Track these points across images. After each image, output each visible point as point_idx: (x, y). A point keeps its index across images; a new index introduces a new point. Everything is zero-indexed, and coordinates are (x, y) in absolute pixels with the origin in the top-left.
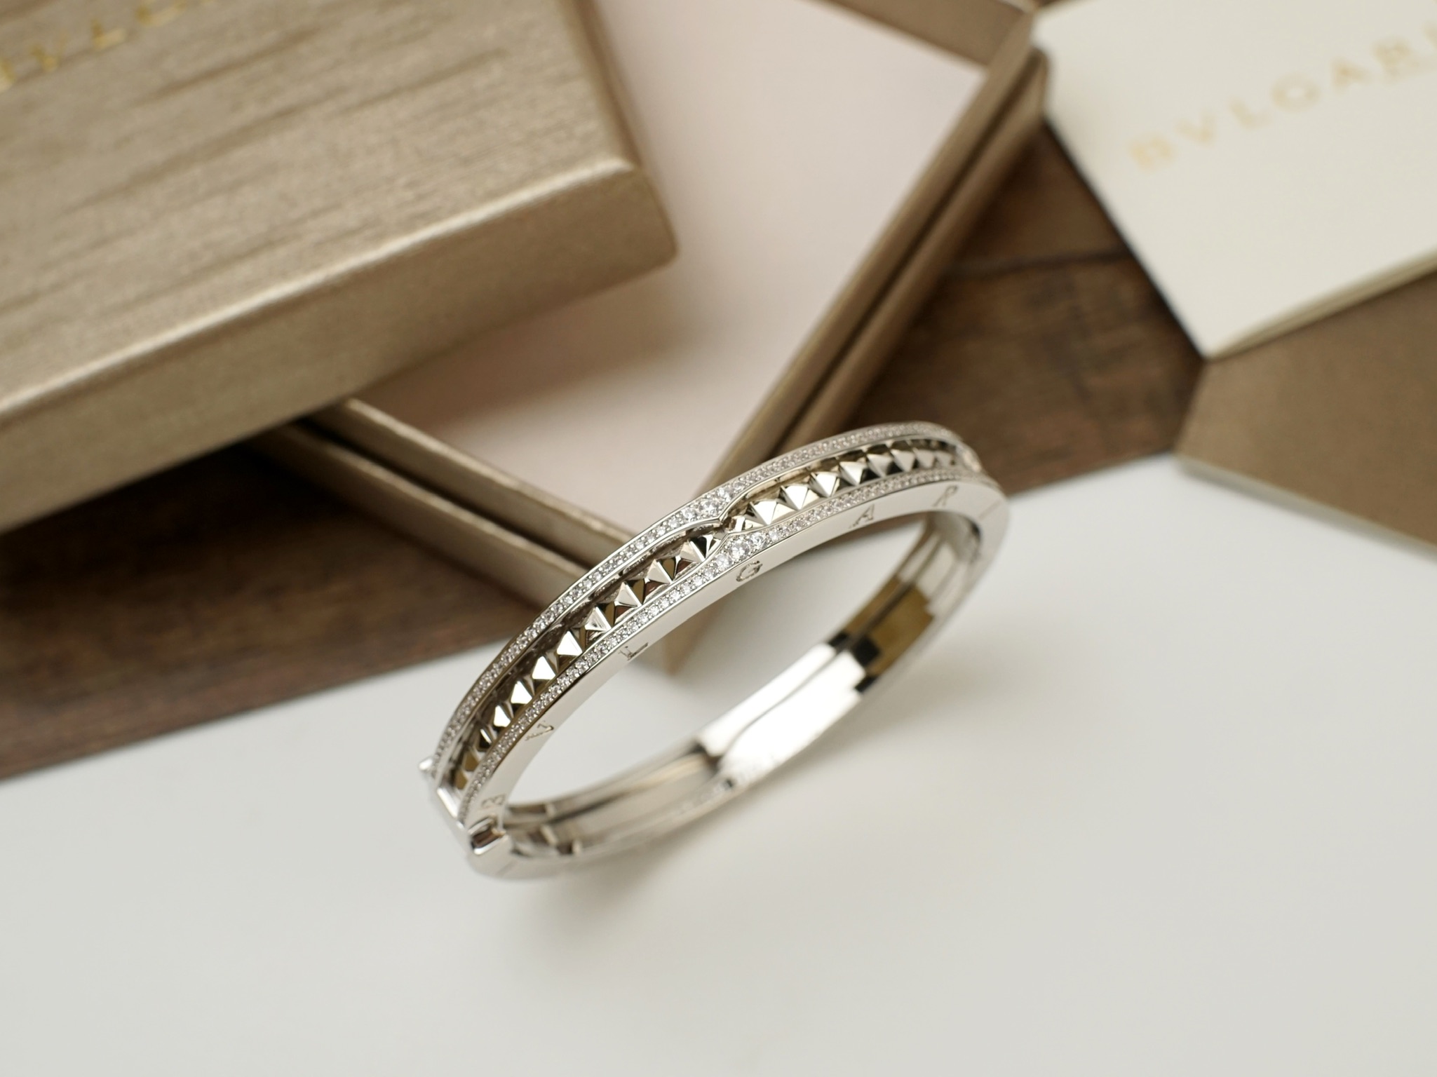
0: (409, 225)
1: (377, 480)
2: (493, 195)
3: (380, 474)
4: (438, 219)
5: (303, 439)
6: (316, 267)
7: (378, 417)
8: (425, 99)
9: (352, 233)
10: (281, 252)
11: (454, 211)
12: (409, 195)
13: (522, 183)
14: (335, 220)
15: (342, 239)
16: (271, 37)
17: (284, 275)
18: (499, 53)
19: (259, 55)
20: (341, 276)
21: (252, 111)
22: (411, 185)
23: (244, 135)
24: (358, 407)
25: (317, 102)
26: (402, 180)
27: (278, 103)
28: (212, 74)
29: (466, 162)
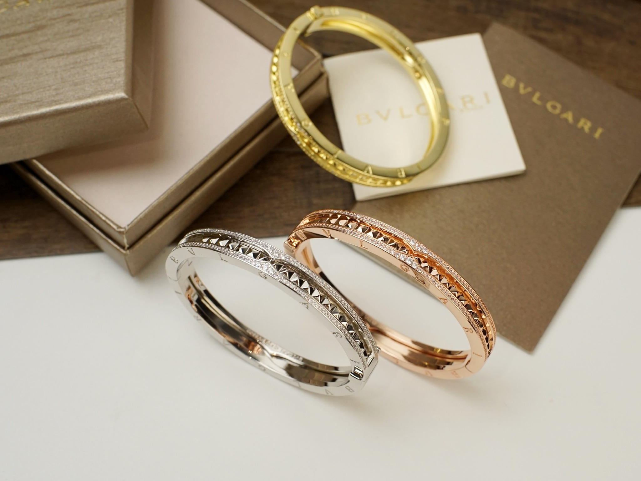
0: (50, 105)
1: (42, 188)
2: (80, 99)
3: (43, 186)
4: (60, 104)
5: (20, 169)
6: (17, 113)
7: (41, 167)
8: (71, 59)
9: (32, 103)
10: (8, 105)
11: (66, 102)
12: (54, 93)
13: (90, 96)
14: (28, 97)
15: (28, 104)
16: (30, 26)
17: (7, 114)
18: (99, 47)
19: (24, 33)
20: (24, 117)
21: (16, 52)
22: (55, 89)
23: (11, 60)
24: (35, 162)
25: (37, 53)
26: (54, 87)
27: (25, 51)
28: (8, 36)
29: (76, 84)
